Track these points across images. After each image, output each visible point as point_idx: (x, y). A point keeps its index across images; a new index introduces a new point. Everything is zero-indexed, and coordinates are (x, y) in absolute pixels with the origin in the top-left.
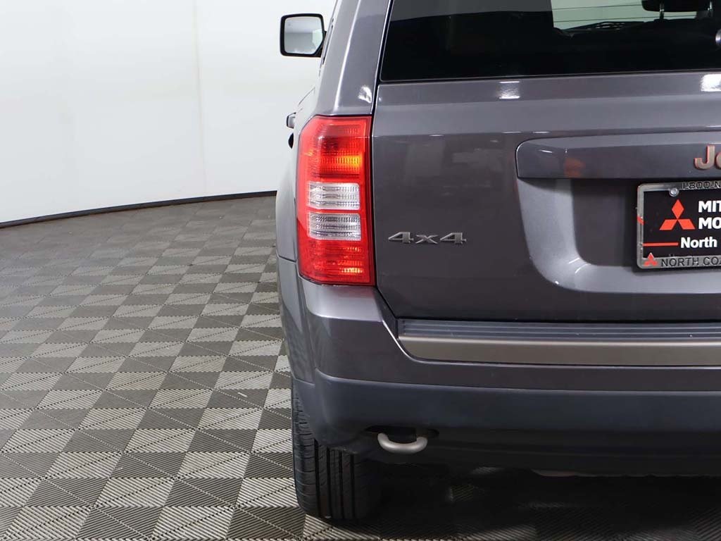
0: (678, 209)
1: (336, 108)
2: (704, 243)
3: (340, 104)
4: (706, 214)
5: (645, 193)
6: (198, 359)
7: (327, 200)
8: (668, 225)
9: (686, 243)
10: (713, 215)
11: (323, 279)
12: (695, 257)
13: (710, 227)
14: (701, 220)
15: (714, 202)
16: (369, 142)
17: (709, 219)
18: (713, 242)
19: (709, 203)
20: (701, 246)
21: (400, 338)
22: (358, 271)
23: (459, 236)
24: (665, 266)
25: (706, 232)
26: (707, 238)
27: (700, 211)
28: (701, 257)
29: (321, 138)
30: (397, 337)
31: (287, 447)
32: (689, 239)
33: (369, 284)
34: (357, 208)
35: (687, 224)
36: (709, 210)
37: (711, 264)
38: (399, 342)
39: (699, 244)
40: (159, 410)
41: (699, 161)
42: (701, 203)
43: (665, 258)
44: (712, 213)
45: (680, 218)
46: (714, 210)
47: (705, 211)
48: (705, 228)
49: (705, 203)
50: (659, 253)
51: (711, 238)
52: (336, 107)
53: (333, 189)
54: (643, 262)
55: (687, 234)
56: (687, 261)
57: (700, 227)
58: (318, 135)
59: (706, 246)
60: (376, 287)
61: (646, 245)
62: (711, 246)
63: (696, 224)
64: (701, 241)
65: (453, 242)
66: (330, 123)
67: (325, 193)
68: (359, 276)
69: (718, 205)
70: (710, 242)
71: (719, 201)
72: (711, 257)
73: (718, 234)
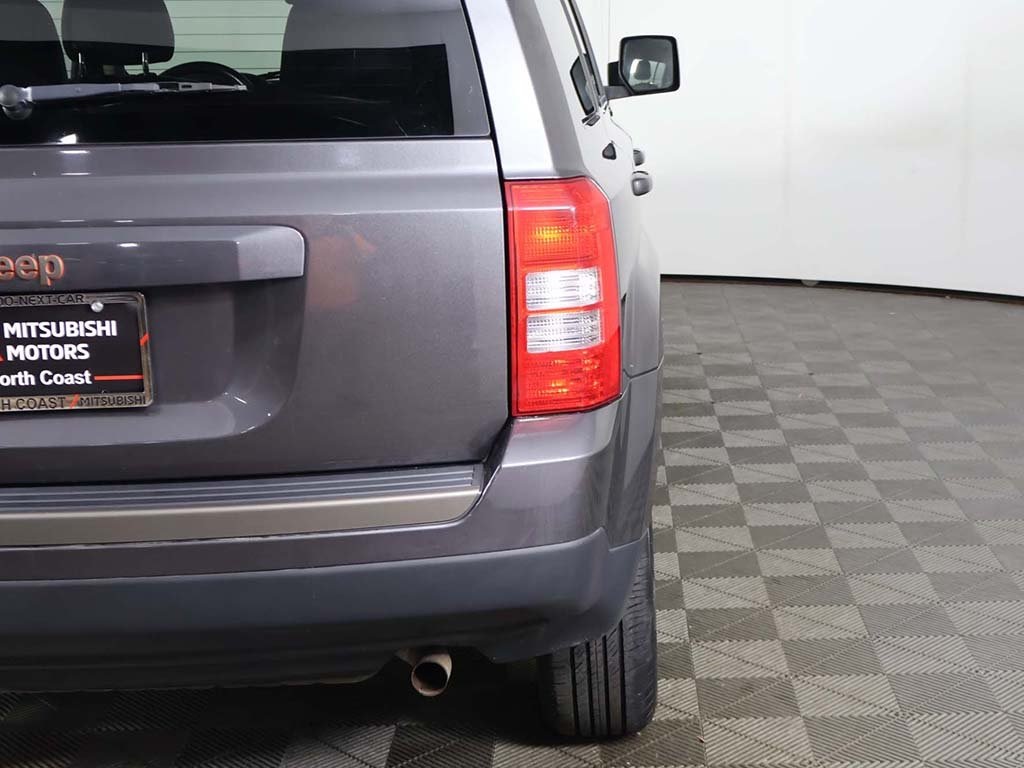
2: (17, 379)
4: (15, 341)
10: (25, 342)
12: (6, 400)
13: (22, 358)
14: (10, 349)
15: (24, 324)
17: (20, 348)
18: (29, 379)
19: (17, 325)
20: (14, 384)
25: (19, 365)
26: (20, 373)
27: (7, 336)
28: (13, 401)
36: (19, 336)
37: (27, 409)
39: (11, 380)
42: (7, 326)
44: (23, 339)
46: (26, 335)
47: (13, 336)
48: (16, 359)
49: (12, 325)
51: (26, 373)
57: (10, 358)
59: (21, 383)
62: (27, 383)
64: (13, 377)
69: (29, 328)
70: (25, 378)
71: (29, 324)
72: (26, 399)
73: (34, 367)
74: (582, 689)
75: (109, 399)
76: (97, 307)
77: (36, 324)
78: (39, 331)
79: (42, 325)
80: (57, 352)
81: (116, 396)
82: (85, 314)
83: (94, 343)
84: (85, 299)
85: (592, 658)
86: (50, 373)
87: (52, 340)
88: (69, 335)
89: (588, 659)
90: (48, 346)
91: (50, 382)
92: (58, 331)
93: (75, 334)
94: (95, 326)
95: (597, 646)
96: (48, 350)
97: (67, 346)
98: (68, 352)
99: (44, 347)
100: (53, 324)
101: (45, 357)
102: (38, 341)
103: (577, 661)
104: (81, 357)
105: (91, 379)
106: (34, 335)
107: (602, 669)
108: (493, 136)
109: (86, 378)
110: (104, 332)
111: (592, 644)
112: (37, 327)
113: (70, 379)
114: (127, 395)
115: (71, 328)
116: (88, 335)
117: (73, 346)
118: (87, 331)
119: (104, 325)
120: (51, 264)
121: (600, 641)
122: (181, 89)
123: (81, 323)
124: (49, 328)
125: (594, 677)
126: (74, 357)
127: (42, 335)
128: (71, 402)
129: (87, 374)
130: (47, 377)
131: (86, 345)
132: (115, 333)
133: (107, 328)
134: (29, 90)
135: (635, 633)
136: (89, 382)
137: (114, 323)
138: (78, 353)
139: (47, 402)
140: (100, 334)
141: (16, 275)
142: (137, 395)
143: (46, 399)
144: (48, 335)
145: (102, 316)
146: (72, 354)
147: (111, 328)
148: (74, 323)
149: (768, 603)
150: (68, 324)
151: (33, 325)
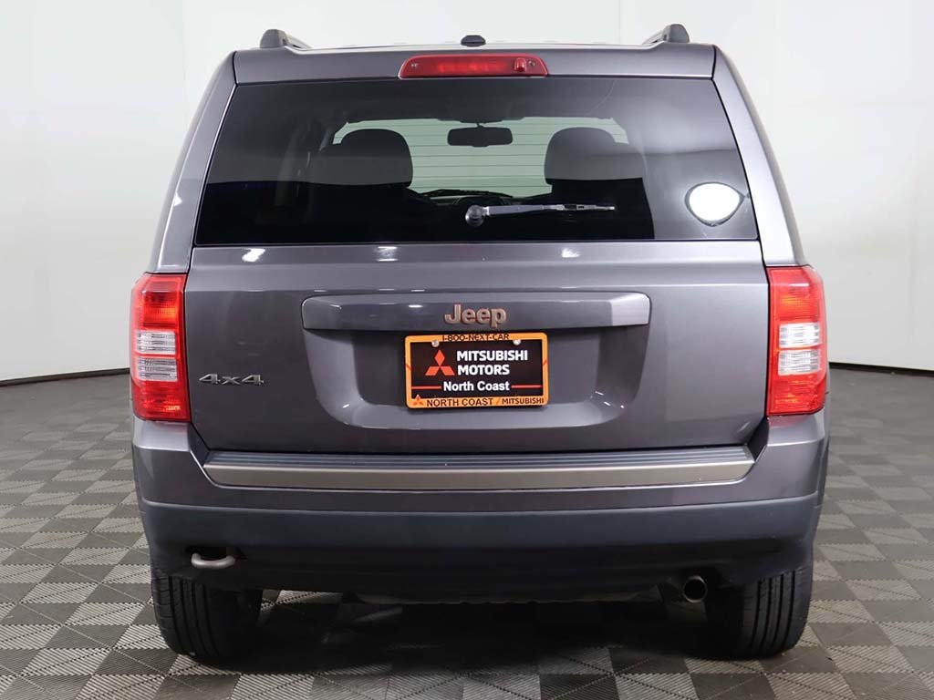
0: (440, 358)
1: (160, 267)
2: (463, 387)
3: (163, 263)
4: (463, 362)
5: (412, 344)
6: (127, 521)
7: (155, 346)
8: (432, 371)
9: (448, 386)
10: (470, 363)
11: (149, 416)
12: (456, 399)
13: (467, 374)
14: (460, 367)
15: (470, 352)
16: (183, 296)
17: (466, 367)
18: (471, 386)
19: (465, 353)
20: (461, 389)
21: (205, 466)
22: (178, 408)
23: (258, 377)
24: (430, 406)
25: (464, 378)
26: (465, 383)
27: (459, 359)
28: (460, 400)
29: (144, 292)
30: (202, 465)
31: (148, 579)
32: (450, 383)
33: (186, 420)
34: (173, 353)
35: (448, 371)
36: (466, 359)
37: (469, 405)
38: (204, 469)
39: (458, 387)
40: (68, 567)
41: (448, 317)
42: (459, 353)
43: (430, 400)
44: (468, 361)
45: (442, 365)
46: (470, 359)
47: (463, 360)
48: (463, 374)
49: (462, 353)
50: (425, 395)
51: (468, 383)
52: (159, 265)
53: (159, 336)
54: (411, 403)
55: (448, 379)
56: (449, 402)
57: (459, 373)
58: (143, 289)
59: (465, 389)
60: (191, 423)
61: (414, 388)
62: (469, 389)
63: (456, 370)
64: (461, 385)
65: (252, 383)
66: (155, 279)
67: (153, 339)
68: (177, 413)
69: (473, 355)
70: (468, 386)
71: (473, 352)
72: (468, 399)
73: (474, 379)
74: (763, 614)
75: (520, 400)
76: (517, 342)
77: (477, 352)
78: (479, 356)
79: (481, 353)
80: (489, 370)
81: (525, 397)
82: (509, 345)
83: (513, 364)
84: (511, 337)
85: (773, 591)
86: (484, 383)
87: (487, 362)
88: (498, 359)
89: (770, 593)
90: (483, 366)
91: (483, 389)
92: (491, 357)
93: (501, 359)
94: (514, 354)
95: (777, 582)
96: (484, 369)
97: (496, 366)
98: (497, 370)
99: (481, 367)
100: (488, 352)
101: (481, 373)
102: (478, 363)
103: (762, 593)
104: (504, 373)
105: (509, 387)
106: (475, 359)
107: (778, 600)
108: (759, 239)
109: (504, 386)
110: (520, 358)
111: (774, 581)
112: (478, 355)
113: (496, 387)
114: (532, 397)
115: (499, 355)
116: (510, 359)
117: (499, 366)
118: (509, 357)
119: (519, 353)
120: (499, 314)
121: (779, 579)
122: (578, 209)
123: (506, 352)
124: (486, 354)
125: (772, 605)
126: (500, 373)
127: (481, 359)
128: (496, 401)
129: (507, 384)
130: (482, 386)
131: (507, 366)
132: (526, 359)
133: (521, 355)
134: (487, 208)
135: (803, 574)
136: (508, 389)
137: (526, 352)
138: (502, 371)
139: (483, 401)
140: (517, 359)
141: (477, 321)
142: (539, 397)
143: (481, 399)
144: (484, 359)
145: (519, 348)
146: (499, 371)
147: (524, 355)
148: (501, 352)
149: (840, 577)
150: (498, 352)
151: (475, 353)
